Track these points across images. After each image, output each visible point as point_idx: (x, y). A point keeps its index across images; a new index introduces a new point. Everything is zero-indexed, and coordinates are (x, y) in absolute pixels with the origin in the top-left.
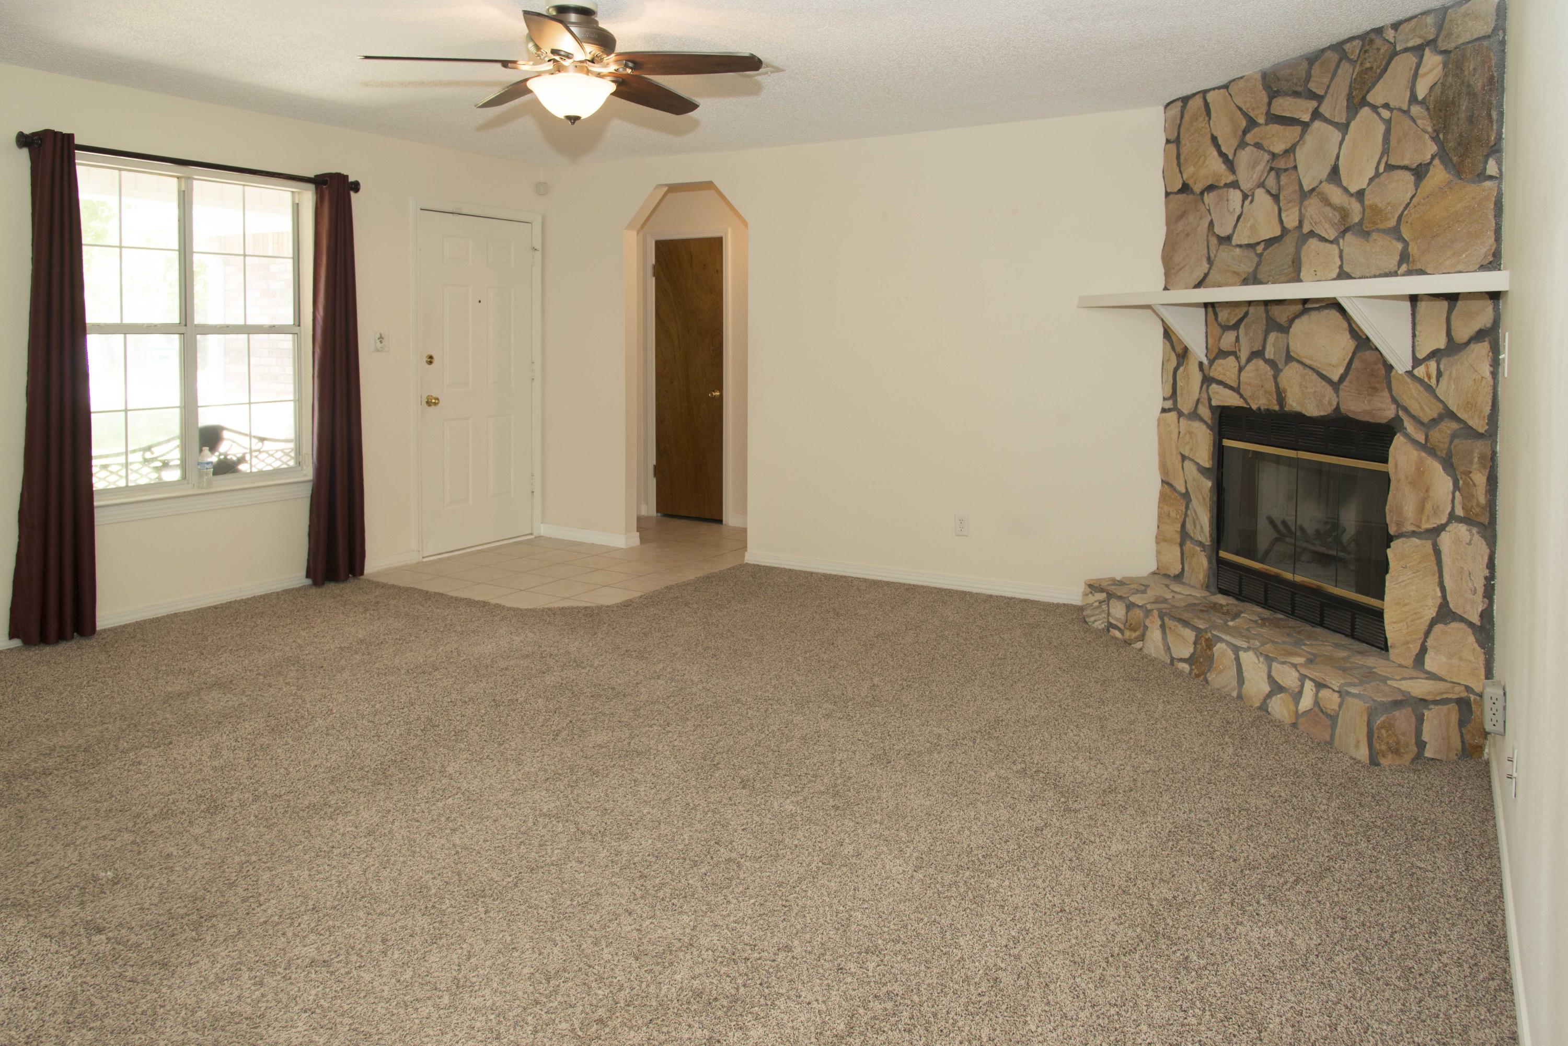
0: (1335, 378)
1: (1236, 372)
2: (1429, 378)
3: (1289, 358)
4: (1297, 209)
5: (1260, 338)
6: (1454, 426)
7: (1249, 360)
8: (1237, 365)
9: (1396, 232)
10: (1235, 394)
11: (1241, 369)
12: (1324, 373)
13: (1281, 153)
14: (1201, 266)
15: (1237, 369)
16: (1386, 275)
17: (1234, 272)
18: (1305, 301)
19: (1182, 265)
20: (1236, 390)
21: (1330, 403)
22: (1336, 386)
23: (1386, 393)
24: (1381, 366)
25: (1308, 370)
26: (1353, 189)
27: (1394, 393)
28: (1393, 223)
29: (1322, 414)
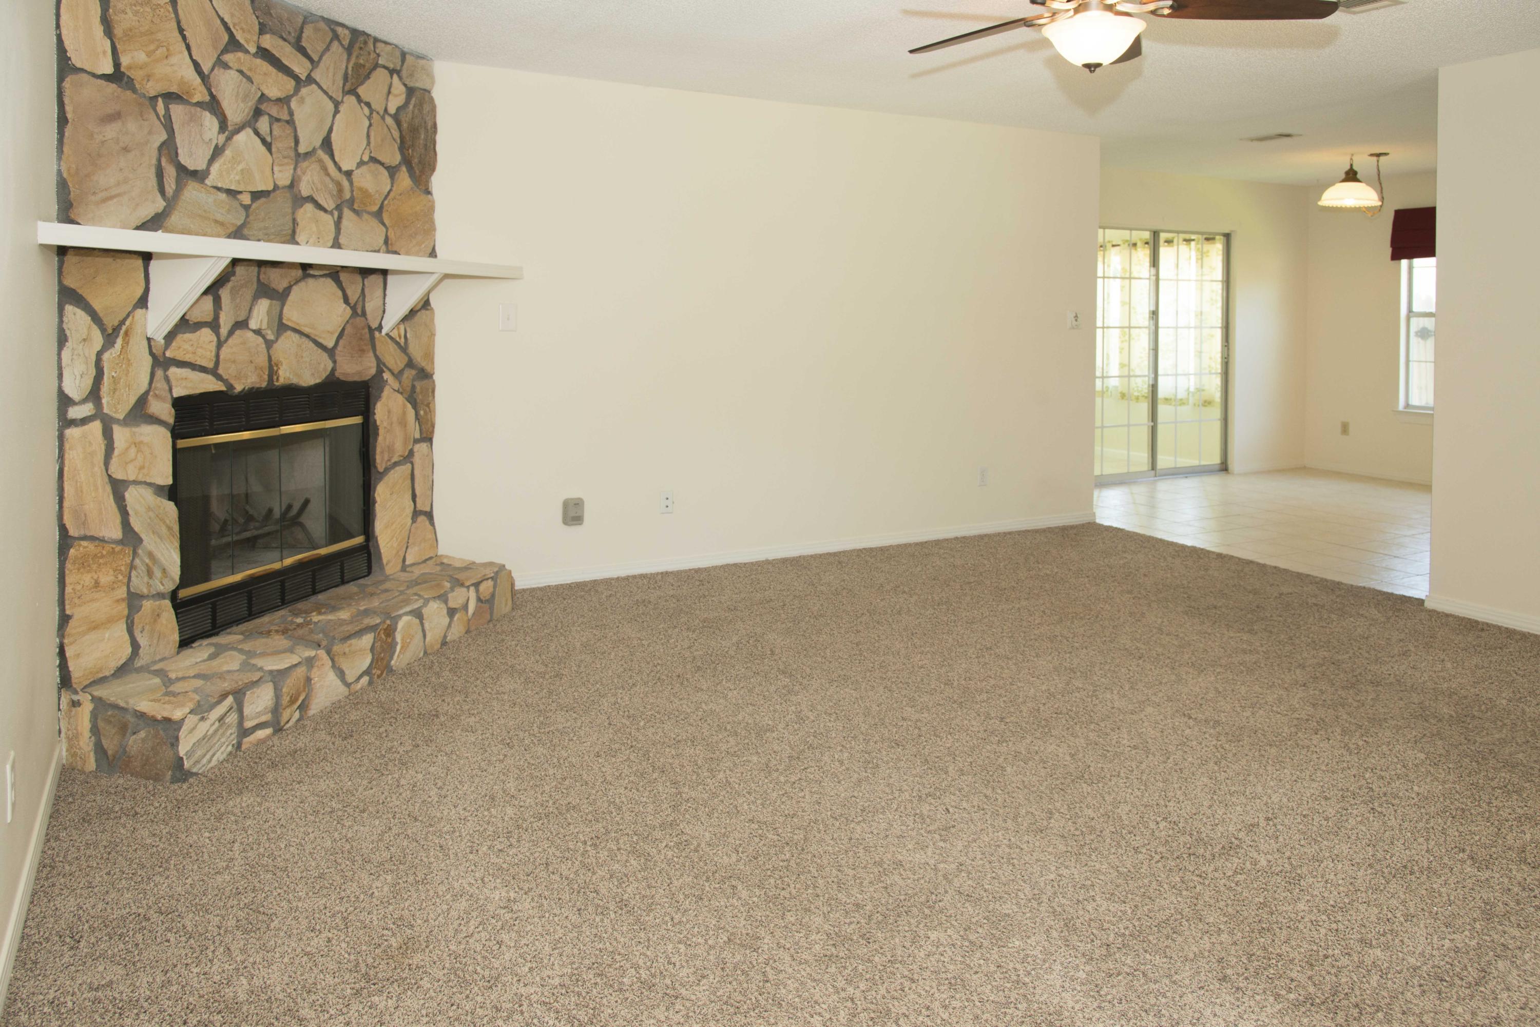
0: (330, 344)
1: (214, 349)
2: (400, 338)
3: (282, 327)
4: (292, 167)
5: (245, 306)
6: (414, 372)
7: (231, 333)
8: (215, 339)
9: (378, 215)
10: (210, 377)
11: (220, 345)
12: (320, 340)
13: (274, 99)
14: (153, 202)
15: (215, 344)
16: (375, 251)
17: (216, 221)
18: (305, 267)
19: (113, 193)
20: (214, 372)
21: (325, 370)
22: (331, 352)
23: (371, 354)
24: (367, 330)
25: (304, 339)
26: (344, 168)
27: (378, 353)
28: (375, 208)
29: (318, 381)
